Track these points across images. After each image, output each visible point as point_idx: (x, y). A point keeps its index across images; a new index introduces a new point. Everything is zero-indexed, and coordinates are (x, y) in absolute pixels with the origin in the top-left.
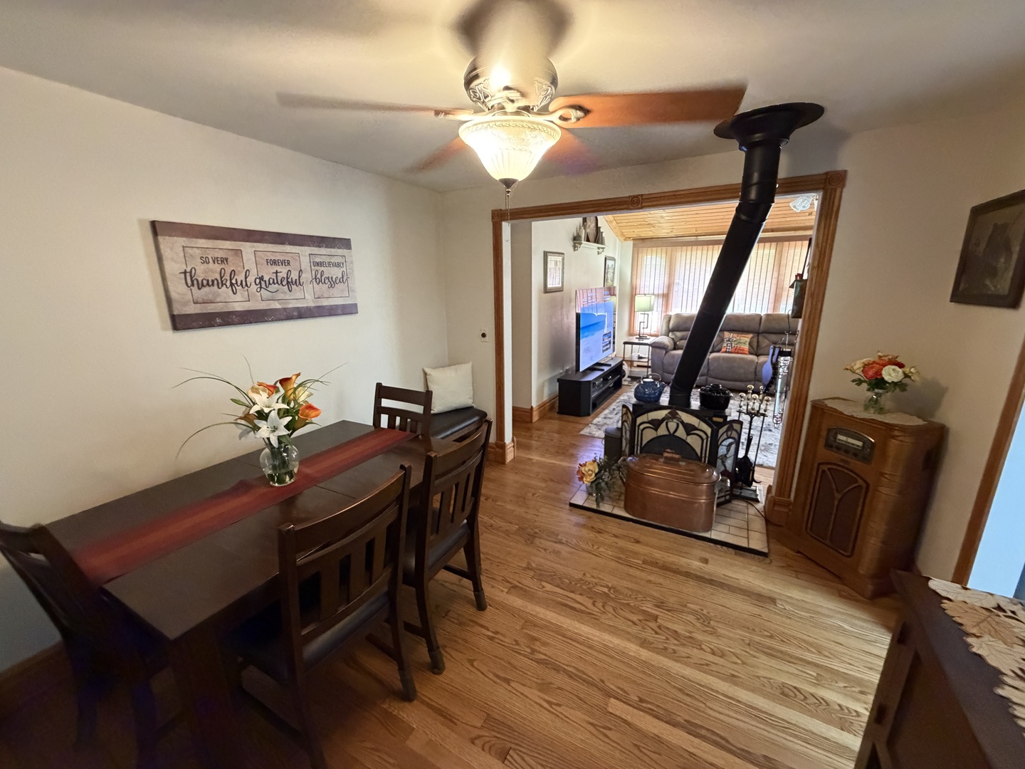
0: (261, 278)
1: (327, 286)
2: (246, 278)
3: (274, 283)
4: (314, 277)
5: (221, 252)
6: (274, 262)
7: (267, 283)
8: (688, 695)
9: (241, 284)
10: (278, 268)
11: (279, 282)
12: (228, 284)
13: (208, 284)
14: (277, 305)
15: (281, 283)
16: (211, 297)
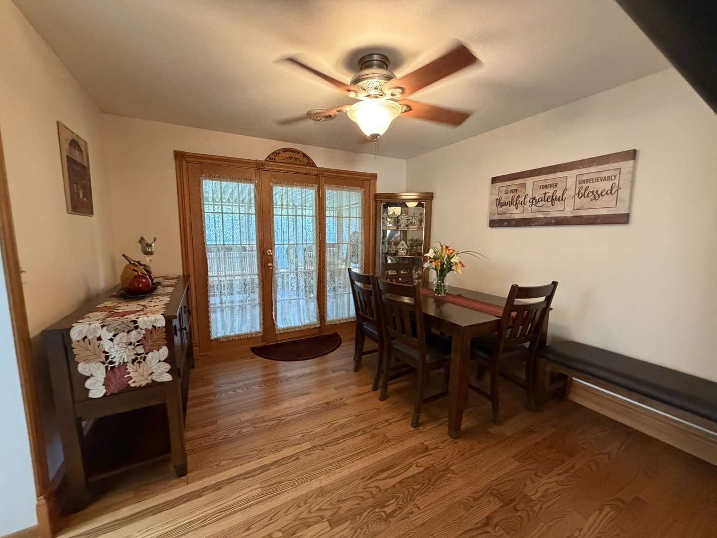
0: (534, 199)
1: (590, 198)
2: (525, 199)
3: (542, 200)
4: (577, 192)
5: (515, 186)
6: (545, 187)
7: (537, 201)
8: (275, 484)
9: (521, 203)
10: (547, 190)
11: (546, 200)
12: (515, 203)
13: (505, 205)
14: (540, 215)
15: (547, 200)
16: (505, 211)
